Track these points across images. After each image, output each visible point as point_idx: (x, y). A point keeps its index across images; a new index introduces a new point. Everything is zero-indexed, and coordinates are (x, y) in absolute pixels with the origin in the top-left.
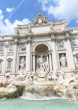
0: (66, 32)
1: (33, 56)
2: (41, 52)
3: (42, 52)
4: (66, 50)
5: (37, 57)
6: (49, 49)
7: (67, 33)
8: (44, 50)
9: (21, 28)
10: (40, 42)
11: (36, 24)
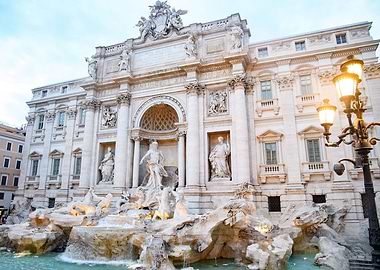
4: (230, 121)
7: (237, 63)
8: (167, 123)
9: (108, 56)
10: (155, 97)
11: (148, 39)
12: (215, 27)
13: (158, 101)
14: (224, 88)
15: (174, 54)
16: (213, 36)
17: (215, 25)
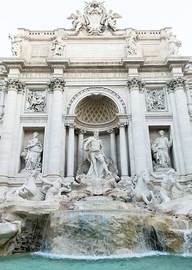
0: (174, 62)
1: (67, 128)
2: (91, 120)
3: (96, 120)
4: (170, 117)
5: (81, 136)
6: (121, 111)
7: (177, 67)
8: (101, 116)
9: (33, 40)
10: (91, 87)
11: (81, 32)
12: (148, 36)
13: (96, 92)
14: (162, 88)
15: (110, 52)
16: (148, 42)
17: (148, 34)
